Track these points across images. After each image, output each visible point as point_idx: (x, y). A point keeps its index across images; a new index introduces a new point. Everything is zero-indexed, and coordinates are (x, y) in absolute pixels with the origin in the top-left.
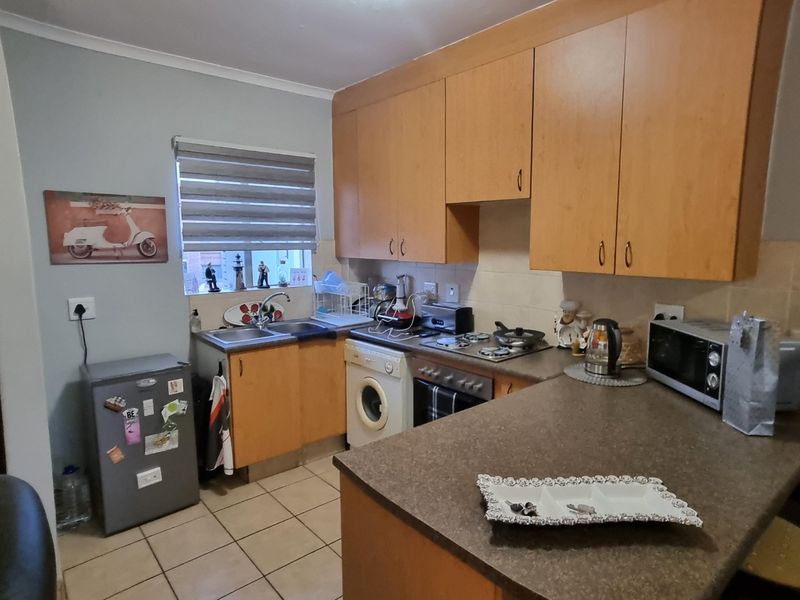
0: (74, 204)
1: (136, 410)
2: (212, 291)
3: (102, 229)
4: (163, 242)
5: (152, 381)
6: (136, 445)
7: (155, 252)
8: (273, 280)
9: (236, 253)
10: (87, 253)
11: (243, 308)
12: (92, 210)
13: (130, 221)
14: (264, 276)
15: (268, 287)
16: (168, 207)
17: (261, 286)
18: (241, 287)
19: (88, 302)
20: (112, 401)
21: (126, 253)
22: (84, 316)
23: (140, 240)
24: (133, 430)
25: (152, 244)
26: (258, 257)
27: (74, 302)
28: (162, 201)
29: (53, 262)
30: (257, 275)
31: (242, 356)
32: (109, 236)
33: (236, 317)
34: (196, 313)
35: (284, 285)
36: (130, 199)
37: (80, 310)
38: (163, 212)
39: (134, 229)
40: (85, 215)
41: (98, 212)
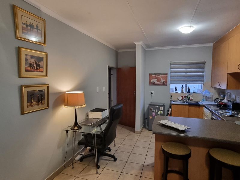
0: (153, 75)
1: (154, 111)
2: (176, 92)
3: (156, 79)
4: (166, 82)
5: (157, 106)
6: (154, 117)
7: (165, 84)
8: (191, 91)
9: (182, 84)
10: (154, 84)
11: (182, 97)
12: (155, 76)
13: (161, 78)
14: (189, 90)
15: (190, 93)
16: (168, 75)
17: (188, 92)
18: (182, 92)
19: (153, 92)
20: (151, 108)
21: (160, 84)
22: (153, 94)
23: (162, 82)
24: (154, 114)
25: (164, 82)
26: (188, 85)
27: (151, 92)
28: (167, 74)
29: (149, 85)
30: (187, 90)
31: (175, 106)
32: (157, 81)
33: (180, 98)
34: (171, 96)
35: (194, 93)
36: (161, 74)
37: (152, 93)
38: (167, 76)
39: (162, 79)
40: (154, 77)
41: (156, 77)
